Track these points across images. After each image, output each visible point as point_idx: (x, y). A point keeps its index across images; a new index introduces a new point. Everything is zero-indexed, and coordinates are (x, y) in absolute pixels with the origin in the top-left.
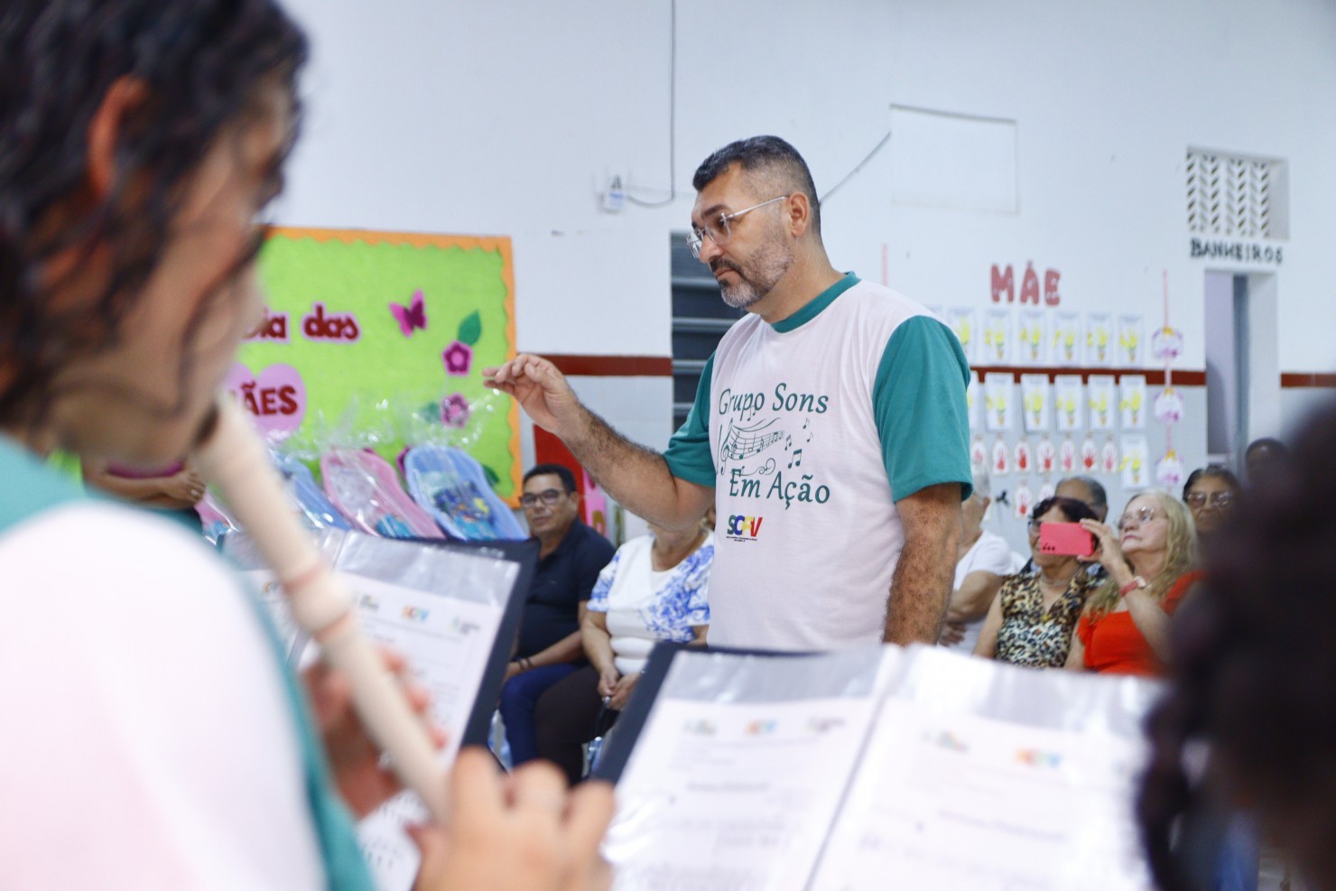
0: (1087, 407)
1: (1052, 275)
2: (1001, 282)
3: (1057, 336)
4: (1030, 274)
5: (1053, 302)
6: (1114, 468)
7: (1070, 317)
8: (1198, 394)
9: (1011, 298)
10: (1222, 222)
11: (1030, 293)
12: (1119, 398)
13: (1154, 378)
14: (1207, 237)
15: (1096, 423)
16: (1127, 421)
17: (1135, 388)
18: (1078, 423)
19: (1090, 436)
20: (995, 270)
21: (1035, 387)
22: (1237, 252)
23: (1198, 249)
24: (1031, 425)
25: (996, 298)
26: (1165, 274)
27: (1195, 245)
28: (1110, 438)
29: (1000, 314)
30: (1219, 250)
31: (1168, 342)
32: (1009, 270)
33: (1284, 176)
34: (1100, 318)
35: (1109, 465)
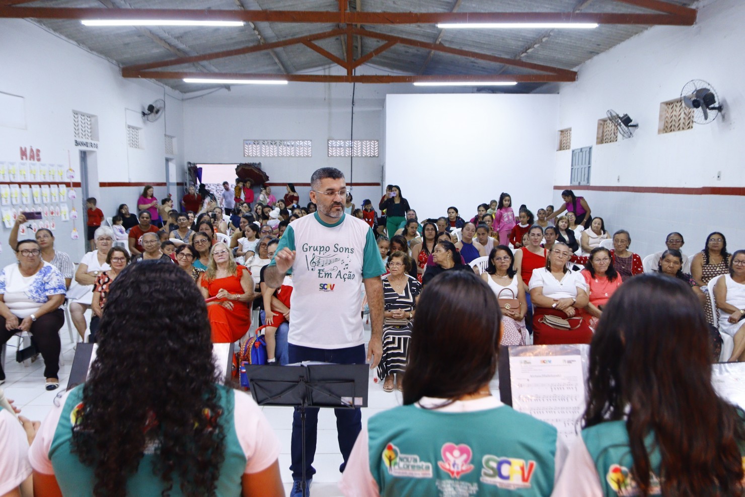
0: (51, 195)
1: (38, 151)
2: (23, 153)
3: (41, 172)
4: (32, 150)
5: (39, 160)
6: (59, 215)
7: (44, 165)
8: (79, 189)
9: (26, 159)
10: (81, 135)
11: (32, 157)
12: (59, 192)
13: (68, 185)
14: (79, 140)
15: (54, 200)
16: (62, 200)
17: (63, 188)
18: (49, 201)
19: (52, 205)
20: (21, 148)
21: (35, 188)
22: (86, 144)
23: (77, 143)
24: (36, 202)
25: (22, 159)
26: (69, 151)
27: (76, 142)
28: (57, 205)
29: (23, 164)
30: (83, 144)
31: (71, 173)
32: (25, 149)
33: (97, 121)
34: (52, 165)
35: (58, 214)
